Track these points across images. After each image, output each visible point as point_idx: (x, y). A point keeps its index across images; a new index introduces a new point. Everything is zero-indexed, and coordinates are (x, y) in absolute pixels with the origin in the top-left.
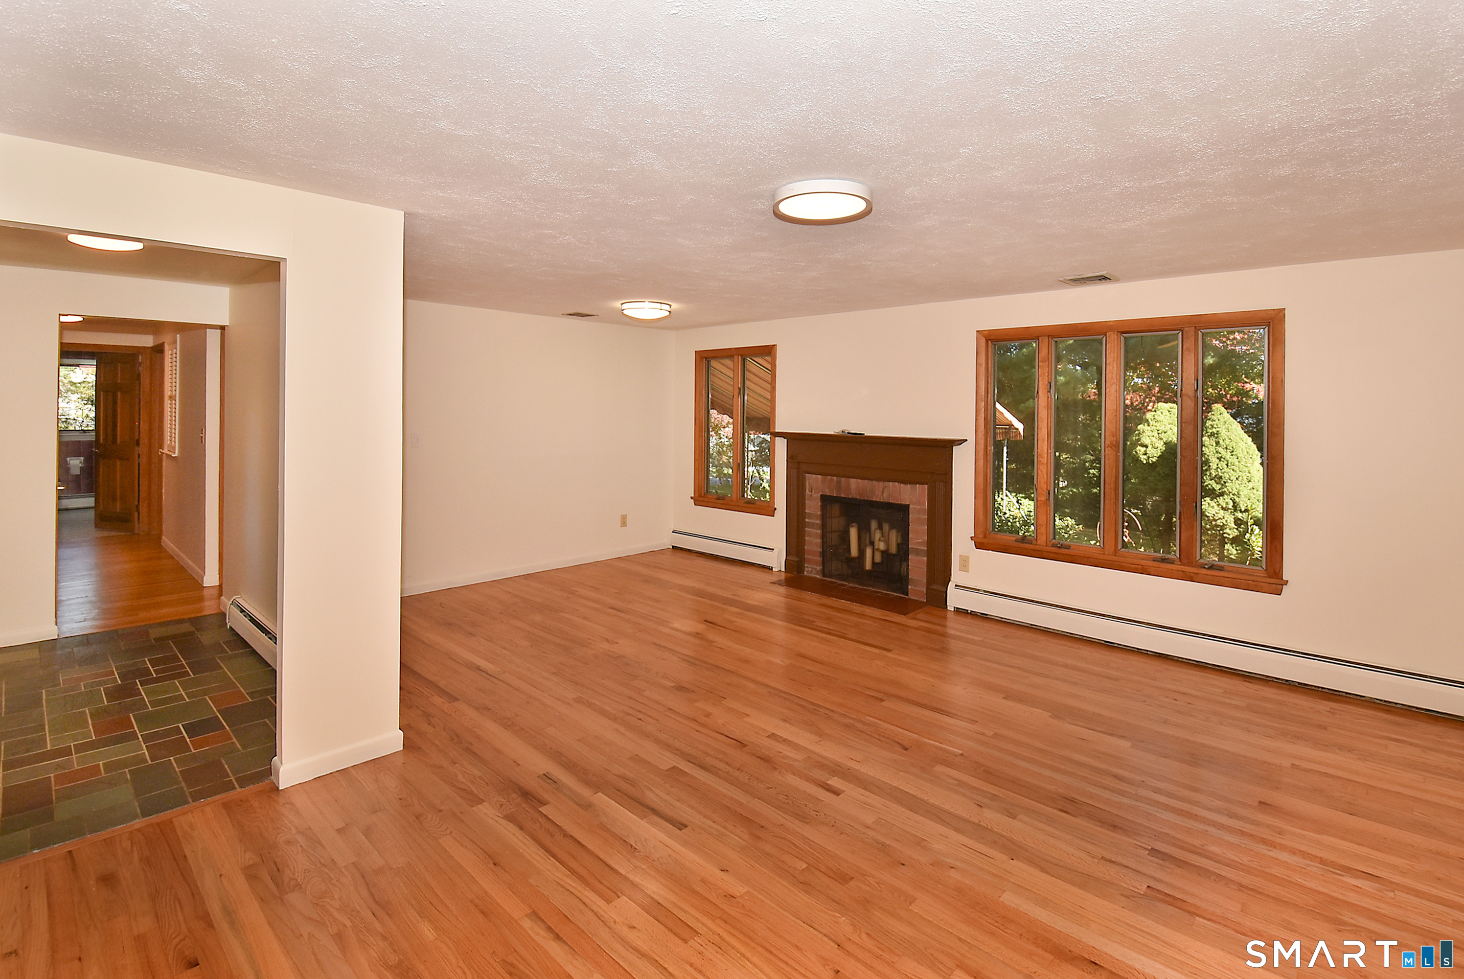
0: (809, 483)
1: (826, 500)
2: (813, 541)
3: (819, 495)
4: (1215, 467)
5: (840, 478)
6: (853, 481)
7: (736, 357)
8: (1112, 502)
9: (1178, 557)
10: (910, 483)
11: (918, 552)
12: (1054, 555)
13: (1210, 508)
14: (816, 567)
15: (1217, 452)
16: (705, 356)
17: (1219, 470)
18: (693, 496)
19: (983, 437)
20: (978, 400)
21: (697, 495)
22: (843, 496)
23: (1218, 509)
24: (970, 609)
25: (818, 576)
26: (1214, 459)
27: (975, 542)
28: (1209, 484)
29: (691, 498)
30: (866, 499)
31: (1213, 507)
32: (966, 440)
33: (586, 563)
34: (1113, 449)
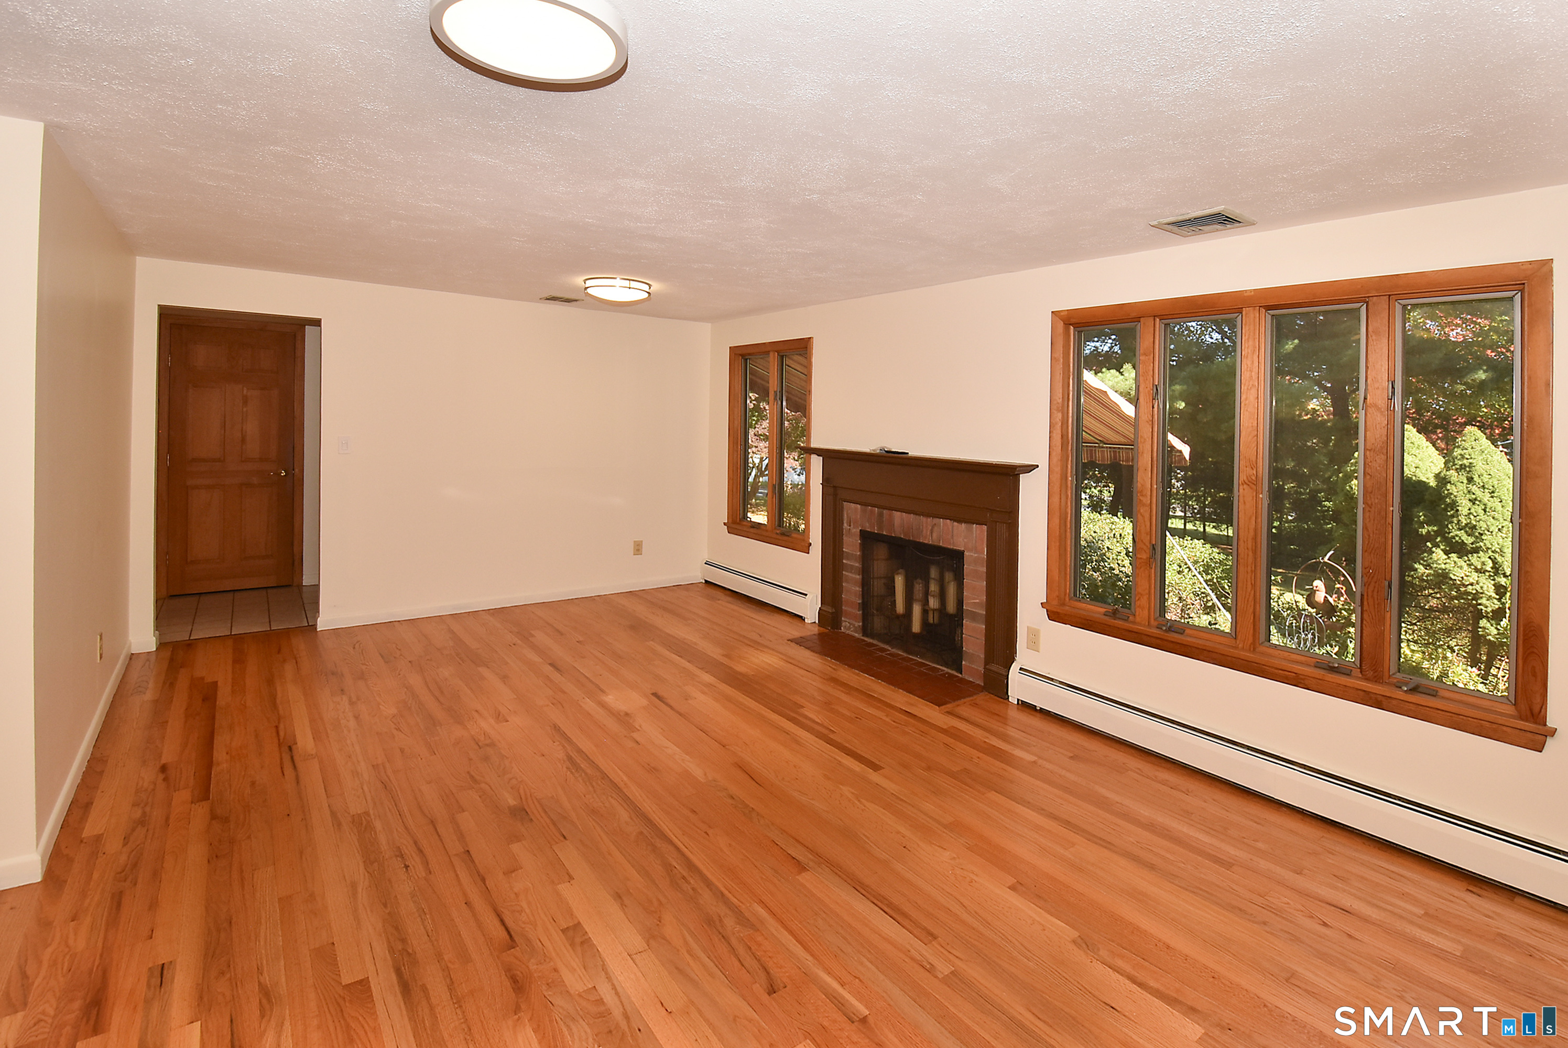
0: (847, 515)
1: (867, 537)
2: (852, 590)
3: (859, 531)
4: (1465, 512)
5: (882, 510)
6: (897, 515)
7: (771, 354)
8: (1249, 568)
9: (1359, 666)
10: (965, 523)
11: (974, 616)
12: (1158, 641)
13: (1456, 569)
14: (854, 623)
15: (1469, 492)
16: (740, 352)
17: (1472, 517)
18: (726, 521)
19: (1059, 463)
20: (1052, 411)
21: (730, 520)
22: (884, 533)
23: (1470, 570)
24: (1039, 705)
25: (857, 635)
26: (1464, 502)
27: (1047, 611)
28: (1457, 536)
29: (725, 524)
30: (911, 539)
31: (1461, 567)
32: (1037, 466)
33: (584, 596)
34: (1251, 488)
